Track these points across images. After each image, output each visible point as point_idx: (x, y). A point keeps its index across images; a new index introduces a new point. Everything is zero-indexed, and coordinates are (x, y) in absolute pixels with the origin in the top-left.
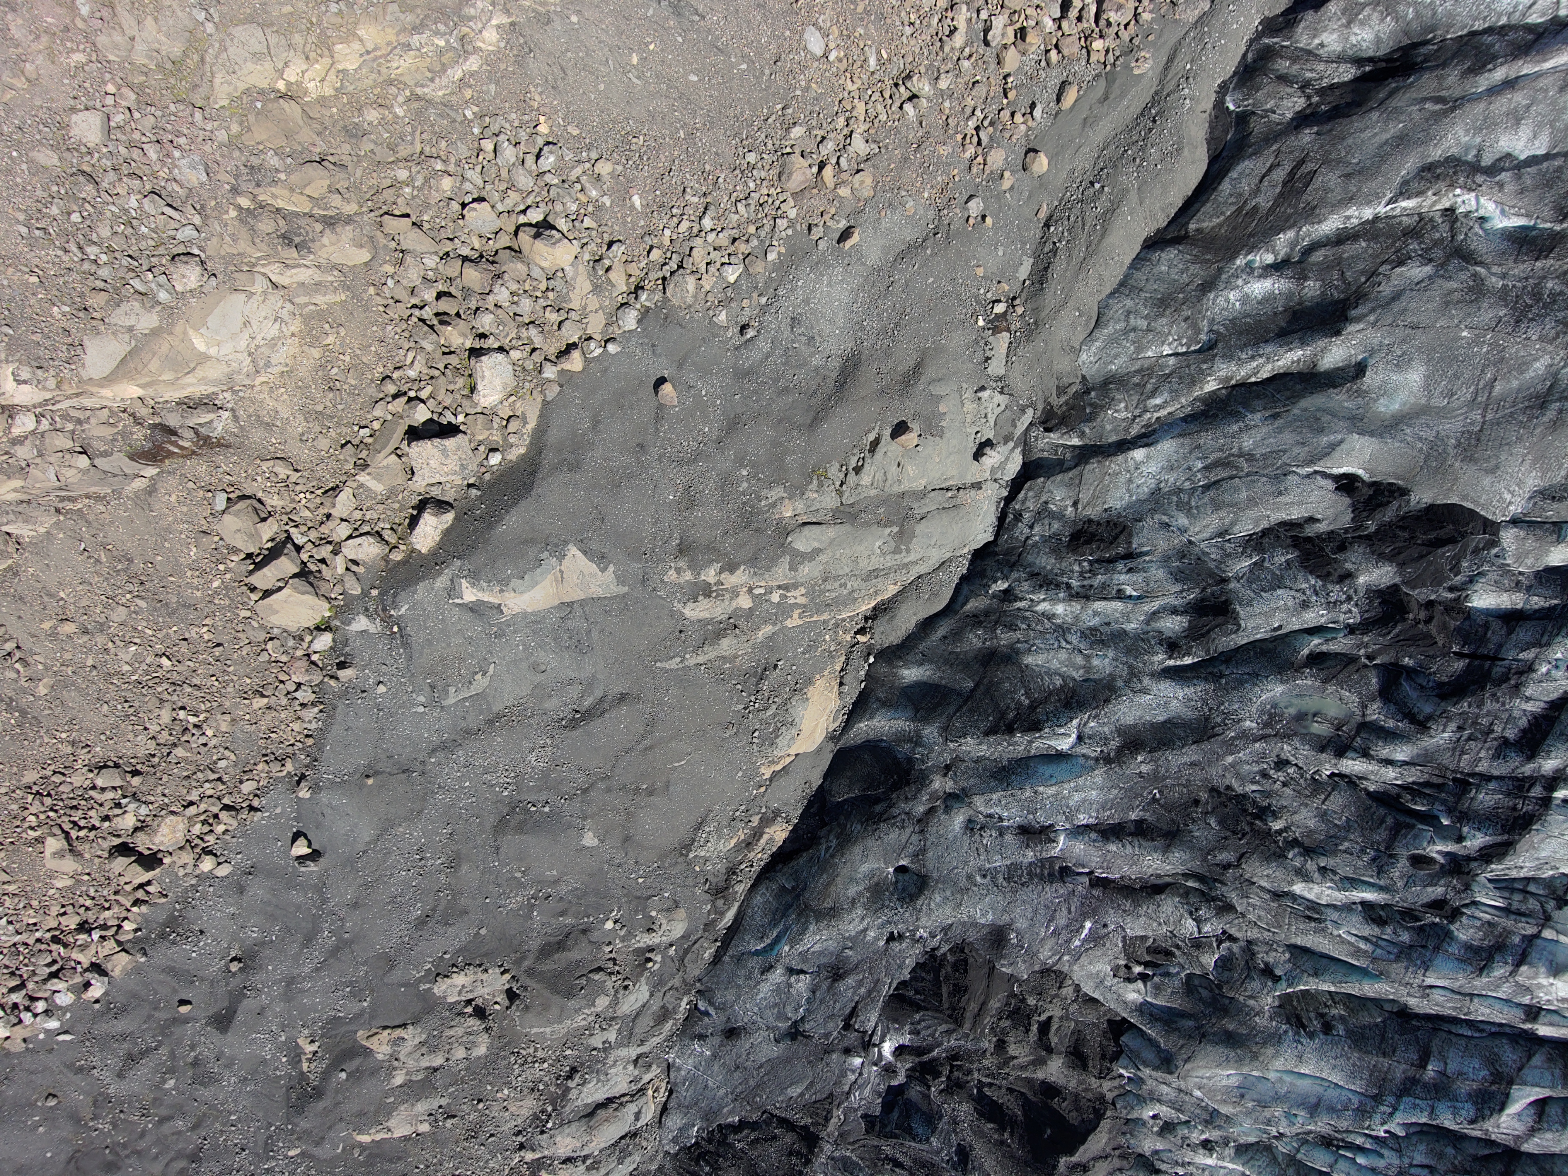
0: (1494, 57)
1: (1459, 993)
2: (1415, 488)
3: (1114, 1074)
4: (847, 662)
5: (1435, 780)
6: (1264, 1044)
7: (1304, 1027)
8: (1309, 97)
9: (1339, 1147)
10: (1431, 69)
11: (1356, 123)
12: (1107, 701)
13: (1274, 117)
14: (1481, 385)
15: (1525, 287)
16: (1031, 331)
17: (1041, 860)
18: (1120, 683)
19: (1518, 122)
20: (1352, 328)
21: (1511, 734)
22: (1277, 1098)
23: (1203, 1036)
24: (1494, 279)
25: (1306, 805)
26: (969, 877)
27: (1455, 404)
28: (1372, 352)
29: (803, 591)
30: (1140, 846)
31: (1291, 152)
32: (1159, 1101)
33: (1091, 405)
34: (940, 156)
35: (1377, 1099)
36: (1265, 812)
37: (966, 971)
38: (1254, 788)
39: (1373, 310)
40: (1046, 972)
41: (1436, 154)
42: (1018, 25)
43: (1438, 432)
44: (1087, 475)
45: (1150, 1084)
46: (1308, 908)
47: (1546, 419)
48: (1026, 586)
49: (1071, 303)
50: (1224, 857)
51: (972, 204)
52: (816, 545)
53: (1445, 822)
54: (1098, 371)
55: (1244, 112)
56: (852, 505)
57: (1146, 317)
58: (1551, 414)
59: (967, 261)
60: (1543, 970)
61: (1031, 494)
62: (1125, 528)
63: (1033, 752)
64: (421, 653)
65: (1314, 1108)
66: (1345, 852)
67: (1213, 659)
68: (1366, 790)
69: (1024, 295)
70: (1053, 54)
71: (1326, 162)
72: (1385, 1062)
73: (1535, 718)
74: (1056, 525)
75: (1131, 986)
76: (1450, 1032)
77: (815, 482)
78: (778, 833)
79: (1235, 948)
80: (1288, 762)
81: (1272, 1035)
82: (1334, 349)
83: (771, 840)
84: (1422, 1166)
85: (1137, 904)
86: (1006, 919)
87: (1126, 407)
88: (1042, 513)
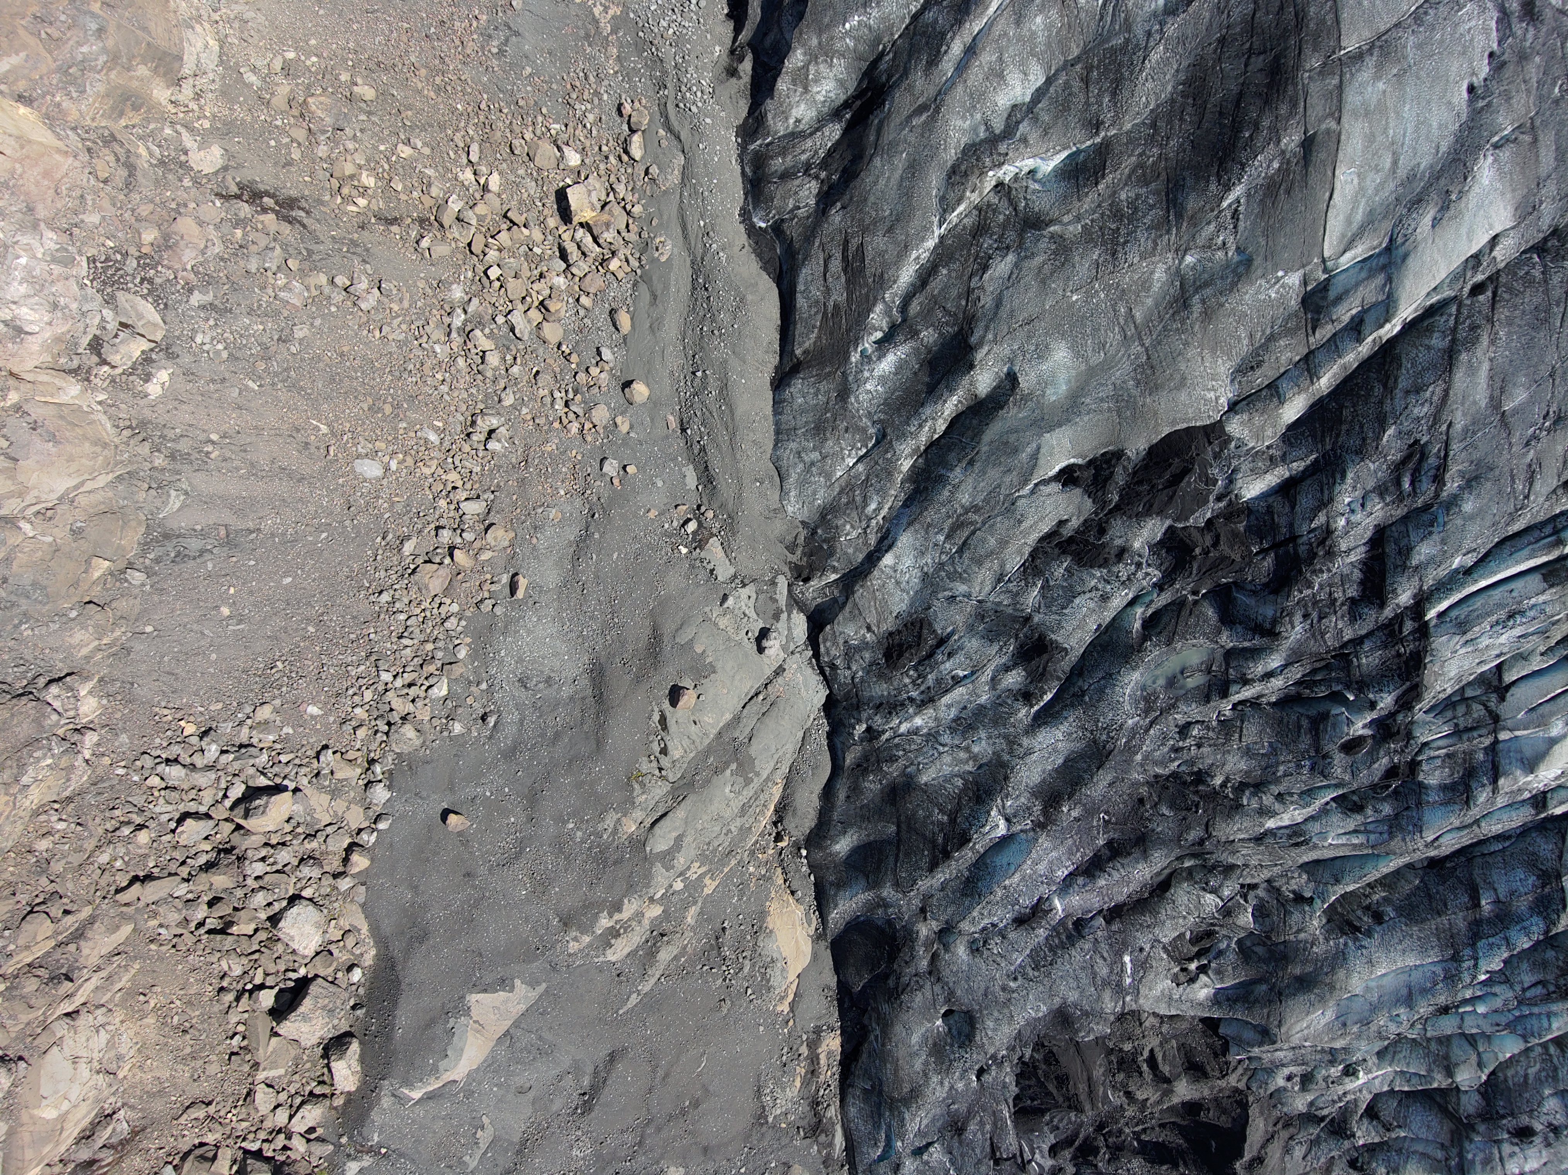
0: (943, 35)
1: (1465, 827)
2: (1126, 445)
3: (1233, 1064)
4: (785, 872)
5: (1318, 665)
6: (1333, 969)
7: (1358, 929)
8: (817, 177)
9: (1457, 1007)
10: (896, 84)
11: (867, 179)
12: (1006, 778)
13: (801, 212)
14: (1122, 322)
15: (1103, 214)
16: (730, 526)
17: (1054, 929)
18: (1006, 757)
19: (1001, 76)
20: (980, 355)
21: (1352, 592)
22: (1374, 1009)
23: (1280, 994)
24: (1071, 228)
25: (1229, 752)
26: (1004, 989)
27: (1112, 351)
28: (1011, 361)
29: (697, 864)
30: (1123, 866)
31: (832, 240)
32: (1283, 1065)
33: (824, 541)
34: (550, 454)
35: (1456, 958)
36: (1201, 777)
37: (1057, 1061)
38: (1176, 763)
39: (987, 328)
40: (1121, 1017)
41: (951, 155)
42: (536, 303)
43: (1114, 384)
44: (860, 604)
45: (1267, 1057)
46: (1290, 837)
47: (1195, 315)
48: (878, 720)
49: (746, 481)
50: (1194, 835)
51: (607, 468)
52: (674, 834)
53: (1352, 698)
54: (810, 511)
55: (775, 222)
56: (683, 777)
57: (814, 449)
58: (1197, 309)
59: (635, 515)
60: (1518, 772)
61: (828, 644)
62: (922, 621)
63: (982, 851)
64: (419, 1153)
65: (1409, 999)
66: (1285, 775)
67: (1067, 679)
68: (1269, 704)
69: (705, 500)
70: (584, 300)
71: (865, 230)
72: (1444, 920)
73: (1365, 564)
74: (867, 655)
75: (1197, 985)
76: (1483, 855)
77: (636, 786)
78: (832, 1043)
79: (1261, 892)
80: (1189, 724)
81: (1335, 957)
82: (980, 378)
83: (830, 1054)
84: (1534, 985)
85: (1155, 913)
86: (1057, 1001)
87: (852, 527)
88: (850, 652)
